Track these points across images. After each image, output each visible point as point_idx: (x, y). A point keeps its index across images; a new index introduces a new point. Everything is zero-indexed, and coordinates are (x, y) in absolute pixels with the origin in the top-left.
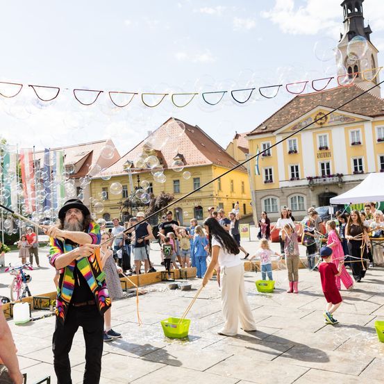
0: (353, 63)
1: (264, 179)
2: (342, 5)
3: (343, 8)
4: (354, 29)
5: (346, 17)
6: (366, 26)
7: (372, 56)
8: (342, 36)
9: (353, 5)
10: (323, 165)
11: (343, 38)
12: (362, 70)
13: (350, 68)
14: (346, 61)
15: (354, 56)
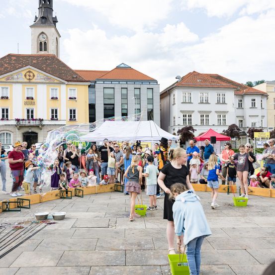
0: (44, 40)
4: (46, 16)
5: (41, 6)
6: (54, 16)
7: (57, 39)
8: (36, 18)
10: (28, 111)
11: (38, 20)
12: (49, 46)
13: (41, 43)
14: (39, 37)
15: (44, 36)
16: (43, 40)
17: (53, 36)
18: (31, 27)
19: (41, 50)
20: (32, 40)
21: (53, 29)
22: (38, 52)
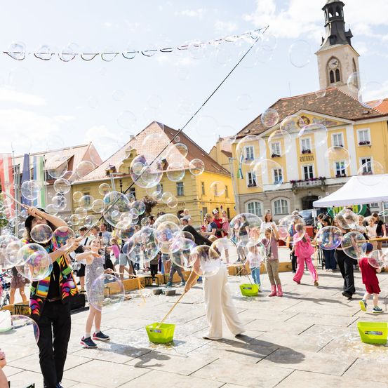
0: (335, 66)
1: (248, 183)
2: (323, 9)
3: (324, 12)
4: (335, 33)
5: (327, 22)
6: (347, 30)
7: (353, 59)
8: (323, 40)
9: (334, 9)
10: (306, 168)
11: (325, 41)
12: (343, 74)
13: (332, 72)
14: (328, 65)
15: (336, 60)
16: (333, 67)
17: (346, 58)
18: (317, 54)
19: (332, 81)
20: (319, 71)
21: (346, 49)
22: (328, 85)
